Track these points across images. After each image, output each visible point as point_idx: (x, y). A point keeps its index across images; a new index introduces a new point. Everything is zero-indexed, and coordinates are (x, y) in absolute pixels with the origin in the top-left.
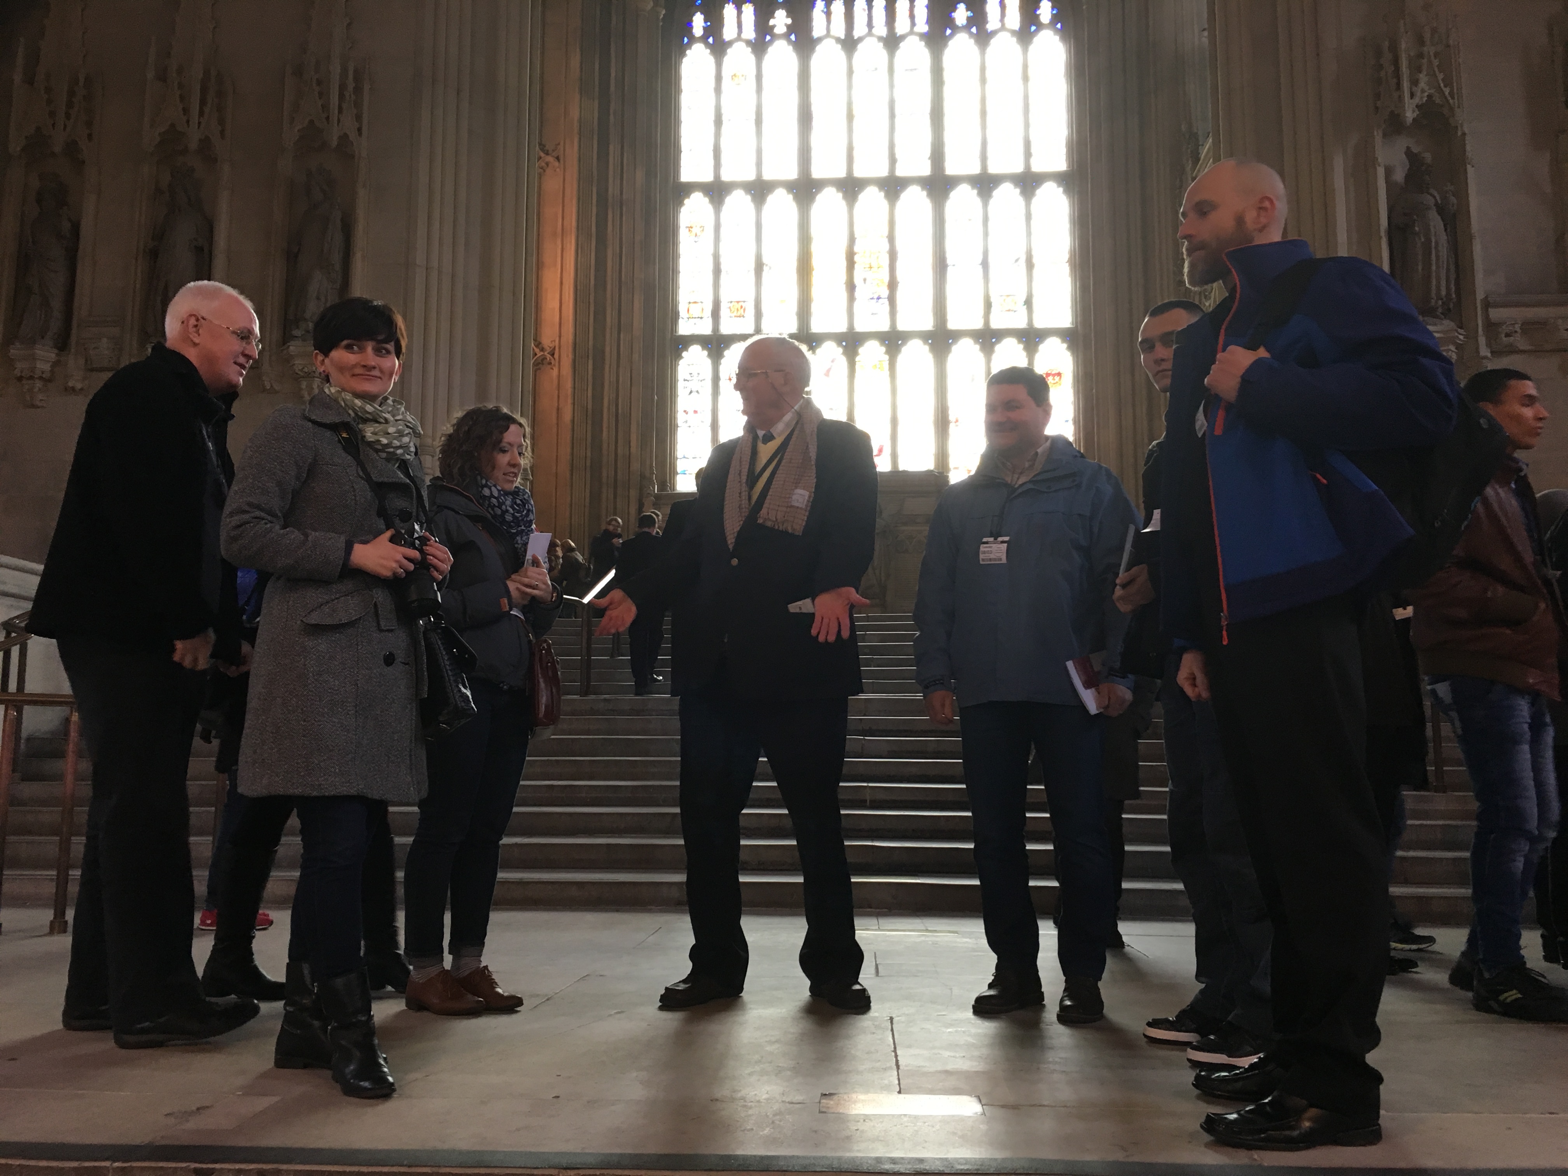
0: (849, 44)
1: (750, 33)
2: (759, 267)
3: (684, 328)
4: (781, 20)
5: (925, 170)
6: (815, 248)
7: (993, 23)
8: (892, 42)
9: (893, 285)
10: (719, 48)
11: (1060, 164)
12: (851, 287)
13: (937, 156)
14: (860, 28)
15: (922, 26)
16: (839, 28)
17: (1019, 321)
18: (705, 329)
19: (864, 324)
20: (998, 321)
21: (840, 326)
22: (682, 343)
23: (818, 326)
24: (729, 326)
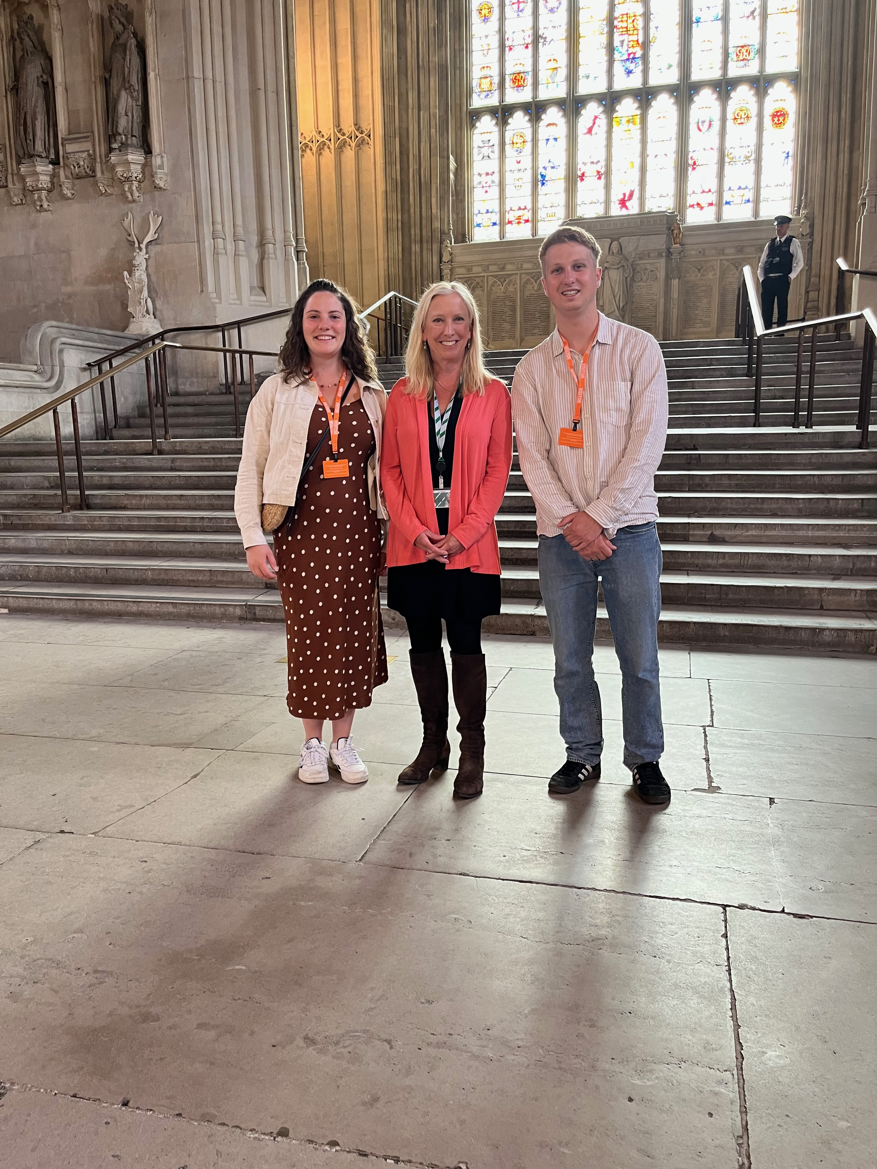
2: (537, 39)
3: (477, 101)
6: (583, 17)
9: (645, 45)
12: (611, 49)
17: (752, 69)
18: (494, 101)
19: (621, 83)
20: (734, 71)
21: (601, 87)
22: (475, 115)
23: (584, 88)
24: (512, 97)
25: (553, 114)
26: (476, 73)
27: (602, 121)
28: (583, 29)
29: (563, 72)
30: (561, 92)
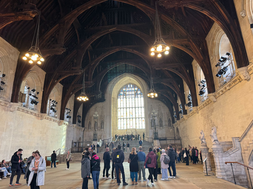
0: (129, 98)
1: (122, 97)
2: (124, 113)
3: (119, 118)
4: (125, 97)
5: (134, 107)
6: (127, 112)
7: (138, 97)
8: (132, 98)
9: (132, 114)
10: (121, 99)
11: (143, 106)
12: (130, 115)
13: (135, 106)
14: (130, 97)
15: (134, 97)
16: (128, 97)
17: (141, 117)
18: (120, 118)
19: (130, 117)
20: (139, 117)
21: (129, 117)
22: (118, 119)
23: (127, 117)
24: (122, 118)
25: (125, 119)
26: (118, 116)
27: (129, 120)
28: (127, 113)
29: (126, 116)
30: (126, 117)
